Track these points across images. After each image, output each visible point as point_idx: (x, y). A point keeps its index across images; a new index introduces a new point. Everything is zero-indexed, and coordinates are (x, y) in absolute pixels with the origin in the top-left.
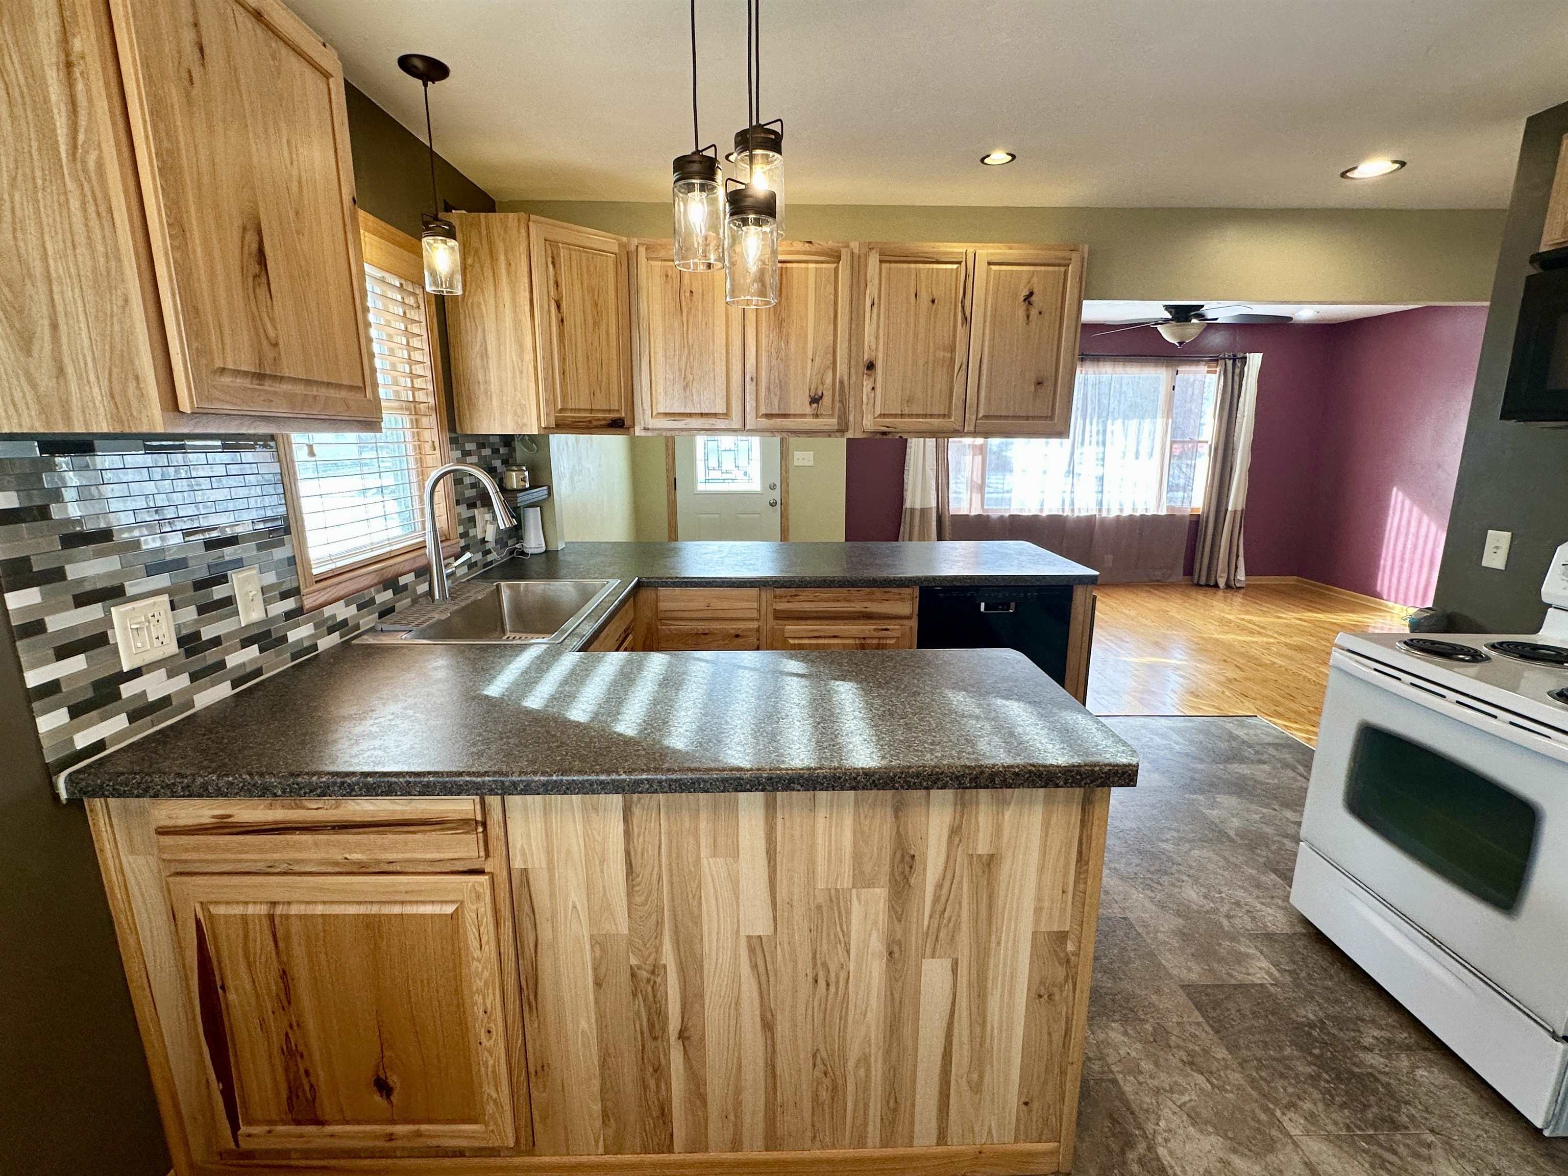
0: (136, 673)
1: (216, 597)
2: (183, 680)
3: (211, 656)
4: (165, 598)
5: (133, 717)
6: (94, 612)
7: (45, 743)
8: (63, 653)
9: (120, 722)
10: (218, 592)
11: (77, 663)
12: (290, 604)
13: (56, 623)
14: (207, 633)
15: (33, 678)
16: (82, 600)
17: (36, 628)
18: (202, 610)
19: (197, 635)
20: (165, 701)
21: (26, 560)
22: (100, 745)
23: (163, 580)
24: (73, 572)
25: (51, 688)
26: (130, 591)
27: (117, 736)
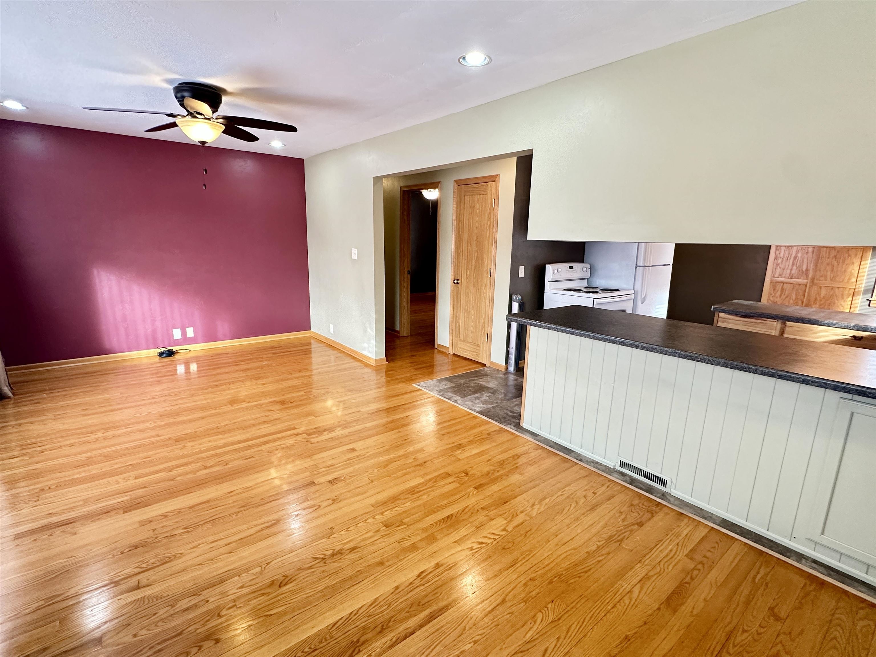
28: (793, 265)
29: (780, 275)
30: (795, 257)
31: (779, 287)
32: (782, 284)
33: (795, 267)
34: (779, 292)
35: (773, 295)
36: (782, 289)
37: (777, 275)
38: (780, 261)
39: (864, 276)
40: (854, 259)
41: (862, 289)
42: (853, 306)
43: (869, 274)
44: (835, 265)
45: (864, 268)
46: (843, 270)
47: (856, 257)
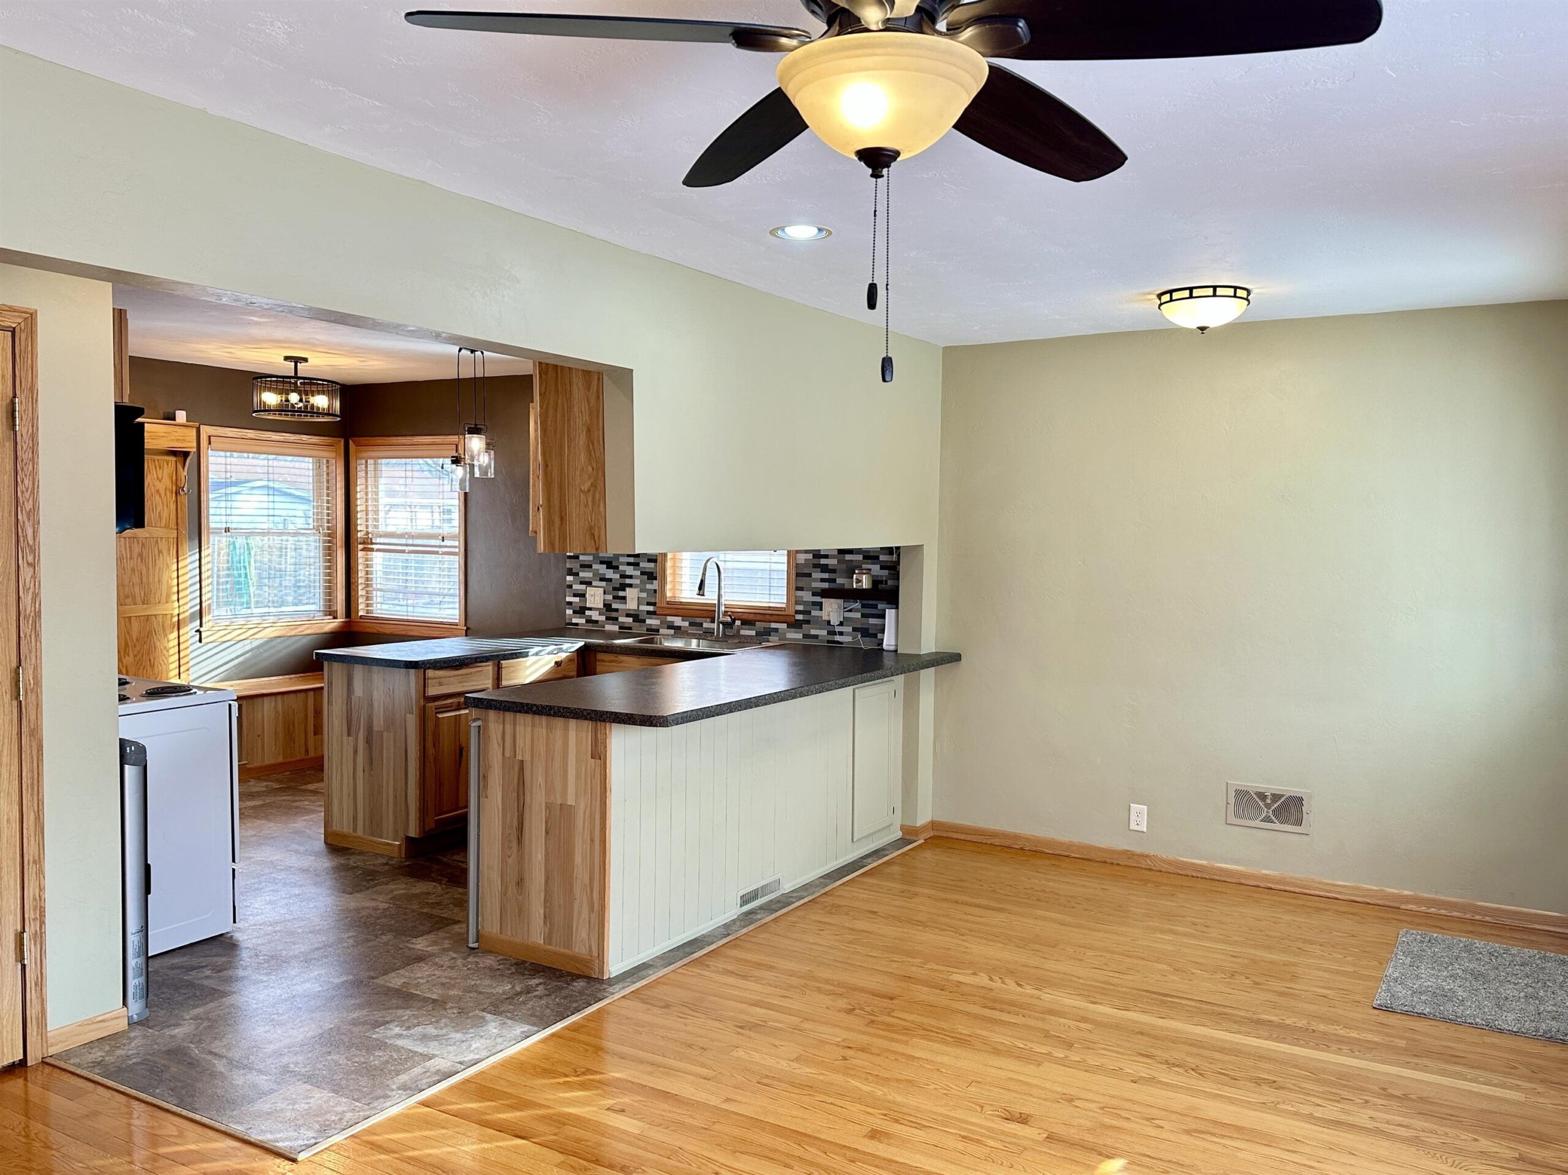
0: (590, 609)
1: (620, 595)
2: (603, 618)
3: (614, 614)
4: (602, 589)
5: (587, 621)
6: (583, 587)
7: (567, 617)
8: (575, 595)
9: (583, 621)
10: (621, 594)
11: (577, 599)
12: (651, 608)
13: (575, 587)
14: (614, 606)
15: (568, 599)
16: (582, 583)
17: (570, 587)
18: (614, 597)
19: (611, 605)
20: (597, 622)
21: (571, 569)
22: (577, 624)
23: (604, 584)
24: (581, 574)
25: (570, 603)
26: (594, 583)
27: (582, 624)
39: (186, 589)
40: (168, 558)
41: (187, 614)
42: (182, 647)
43: (191, 585)
44: (144, 572)
45: (184, 575)
46: (157, 579)
47: (169, 554)
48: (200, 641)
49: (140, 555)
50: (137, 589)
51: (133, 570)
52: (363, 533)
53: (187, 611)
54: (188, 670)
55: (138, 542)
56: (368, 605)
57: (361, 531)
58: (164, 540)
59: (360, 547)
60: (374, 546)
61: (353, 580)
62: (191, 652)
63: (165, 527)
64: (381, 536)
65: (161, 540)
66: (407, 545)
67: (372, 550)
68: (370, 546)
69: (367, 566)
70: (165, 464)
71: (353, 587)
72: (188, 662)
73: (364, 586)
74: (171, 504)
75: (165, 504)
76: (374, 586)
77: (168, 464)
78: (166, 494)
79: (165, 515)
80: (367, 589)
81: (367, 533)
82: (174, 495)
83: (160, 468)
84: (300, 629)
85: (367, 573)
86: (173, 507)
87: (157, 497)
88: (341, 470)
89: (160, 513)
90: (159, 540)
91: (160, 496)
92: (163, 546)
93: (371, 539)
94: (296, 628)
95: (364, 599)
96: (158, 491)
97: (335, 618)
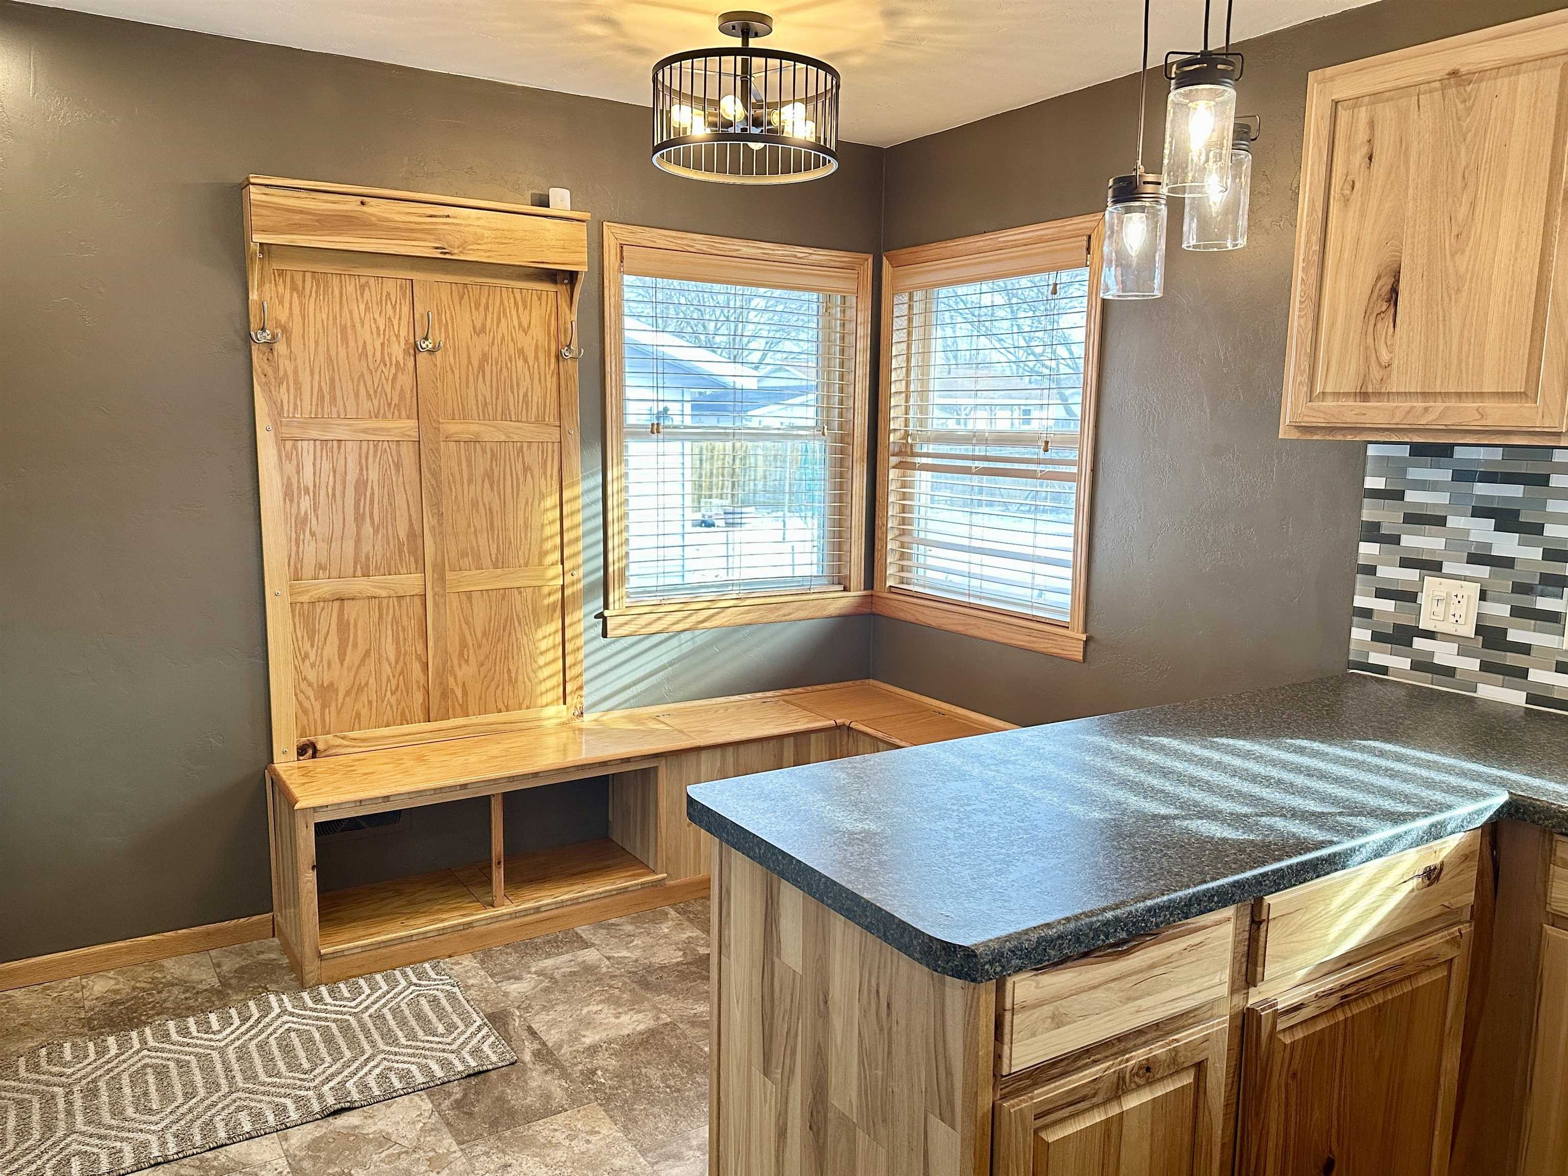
1: (1541, 606)
3: (1512, 659)
4: (1478, 585)
5: (1415, 666)
6: (1412, 574)
7: (1352, 647)
8: (1381, 594)
9: (1404, 663)
10: (1546, 603)
11: (1388, 605)
13: (1383, 572)
14: (1514, 636)
15: (1360, 601)
16: (1406, 563)
17: (1370, 570)
18: (1516, 612)
19: (1503, 631)
20: (1449, 672)
21: (1377, 525)
22: (1384, 670)
23: (1484, 571)
24: (1406, 541)
25: (1367, 613)
26: (1445, 570)
27: (1399, 672)
28: (359, 519)
29: (321, 567)
30: (361, 485)
31: (328, 619)
32: (337, 604)
33: (368, 529)
34: (333, 639)
35: (312, 657)
36: (343, 627)
37: (308, 569)
38: (306, 503)
39: (577, 540)
40: (543, 481)
41: (580, 586)
42: (569, 648)
43: (586, 534)
44: (496, 507)
45: (572, 514)
46: (521, 521)
47: (545, 473)
48: (605, 635)
49: (489, 475)
50: (483, 541)
51: (475, 504)
52: (898, 434)
53: (579, 580)
54: (580, 688)
55: (484, 451)
56: (902, 569)
57: (895, 430)
58: (535, 446)
59: (894, 460)
60: (918, 460)
61: (878, 522)
62: (586, 656)
63: (537, 421)
64: (928, 441)
65: (529, 447)
66: (974, 458)
67: (913, 467)
68: (909, 459)
69: (904, 496)
70: (535, 298)
71: (878, 534)
72: (581, 675)
73: (897, 532)
74: (548, 378)
75: (536, 376)
76: (915, 534)
77: (540, 299)
78: (536, 358)
79: (536, 398)
80: (905, 539)
81: (907, 435)
82: (553, 360)
83: (525, 307)
84: (785, 610)
85: (904, 509)
86: (551, 382)
87: (520, 363)
88: (865, 316)
89: (526, 395)
90: (525, 445)
91: (526, 361)
92: (532, 457)
93: (912, 445)
94: (778, 609)
95: (897, 556)
96: (521, 352)
97: (845, 589)
